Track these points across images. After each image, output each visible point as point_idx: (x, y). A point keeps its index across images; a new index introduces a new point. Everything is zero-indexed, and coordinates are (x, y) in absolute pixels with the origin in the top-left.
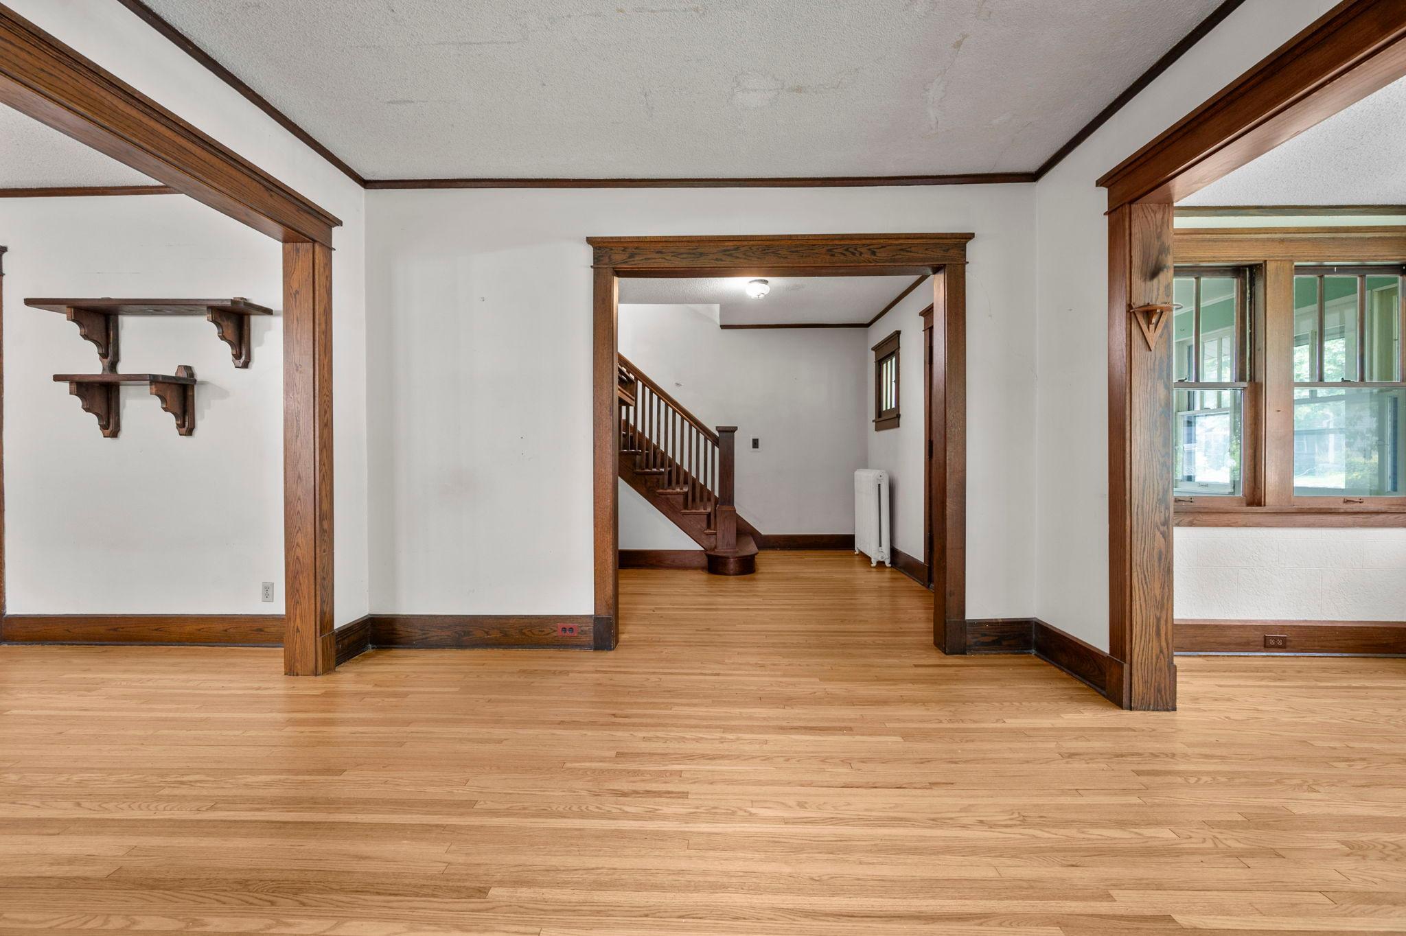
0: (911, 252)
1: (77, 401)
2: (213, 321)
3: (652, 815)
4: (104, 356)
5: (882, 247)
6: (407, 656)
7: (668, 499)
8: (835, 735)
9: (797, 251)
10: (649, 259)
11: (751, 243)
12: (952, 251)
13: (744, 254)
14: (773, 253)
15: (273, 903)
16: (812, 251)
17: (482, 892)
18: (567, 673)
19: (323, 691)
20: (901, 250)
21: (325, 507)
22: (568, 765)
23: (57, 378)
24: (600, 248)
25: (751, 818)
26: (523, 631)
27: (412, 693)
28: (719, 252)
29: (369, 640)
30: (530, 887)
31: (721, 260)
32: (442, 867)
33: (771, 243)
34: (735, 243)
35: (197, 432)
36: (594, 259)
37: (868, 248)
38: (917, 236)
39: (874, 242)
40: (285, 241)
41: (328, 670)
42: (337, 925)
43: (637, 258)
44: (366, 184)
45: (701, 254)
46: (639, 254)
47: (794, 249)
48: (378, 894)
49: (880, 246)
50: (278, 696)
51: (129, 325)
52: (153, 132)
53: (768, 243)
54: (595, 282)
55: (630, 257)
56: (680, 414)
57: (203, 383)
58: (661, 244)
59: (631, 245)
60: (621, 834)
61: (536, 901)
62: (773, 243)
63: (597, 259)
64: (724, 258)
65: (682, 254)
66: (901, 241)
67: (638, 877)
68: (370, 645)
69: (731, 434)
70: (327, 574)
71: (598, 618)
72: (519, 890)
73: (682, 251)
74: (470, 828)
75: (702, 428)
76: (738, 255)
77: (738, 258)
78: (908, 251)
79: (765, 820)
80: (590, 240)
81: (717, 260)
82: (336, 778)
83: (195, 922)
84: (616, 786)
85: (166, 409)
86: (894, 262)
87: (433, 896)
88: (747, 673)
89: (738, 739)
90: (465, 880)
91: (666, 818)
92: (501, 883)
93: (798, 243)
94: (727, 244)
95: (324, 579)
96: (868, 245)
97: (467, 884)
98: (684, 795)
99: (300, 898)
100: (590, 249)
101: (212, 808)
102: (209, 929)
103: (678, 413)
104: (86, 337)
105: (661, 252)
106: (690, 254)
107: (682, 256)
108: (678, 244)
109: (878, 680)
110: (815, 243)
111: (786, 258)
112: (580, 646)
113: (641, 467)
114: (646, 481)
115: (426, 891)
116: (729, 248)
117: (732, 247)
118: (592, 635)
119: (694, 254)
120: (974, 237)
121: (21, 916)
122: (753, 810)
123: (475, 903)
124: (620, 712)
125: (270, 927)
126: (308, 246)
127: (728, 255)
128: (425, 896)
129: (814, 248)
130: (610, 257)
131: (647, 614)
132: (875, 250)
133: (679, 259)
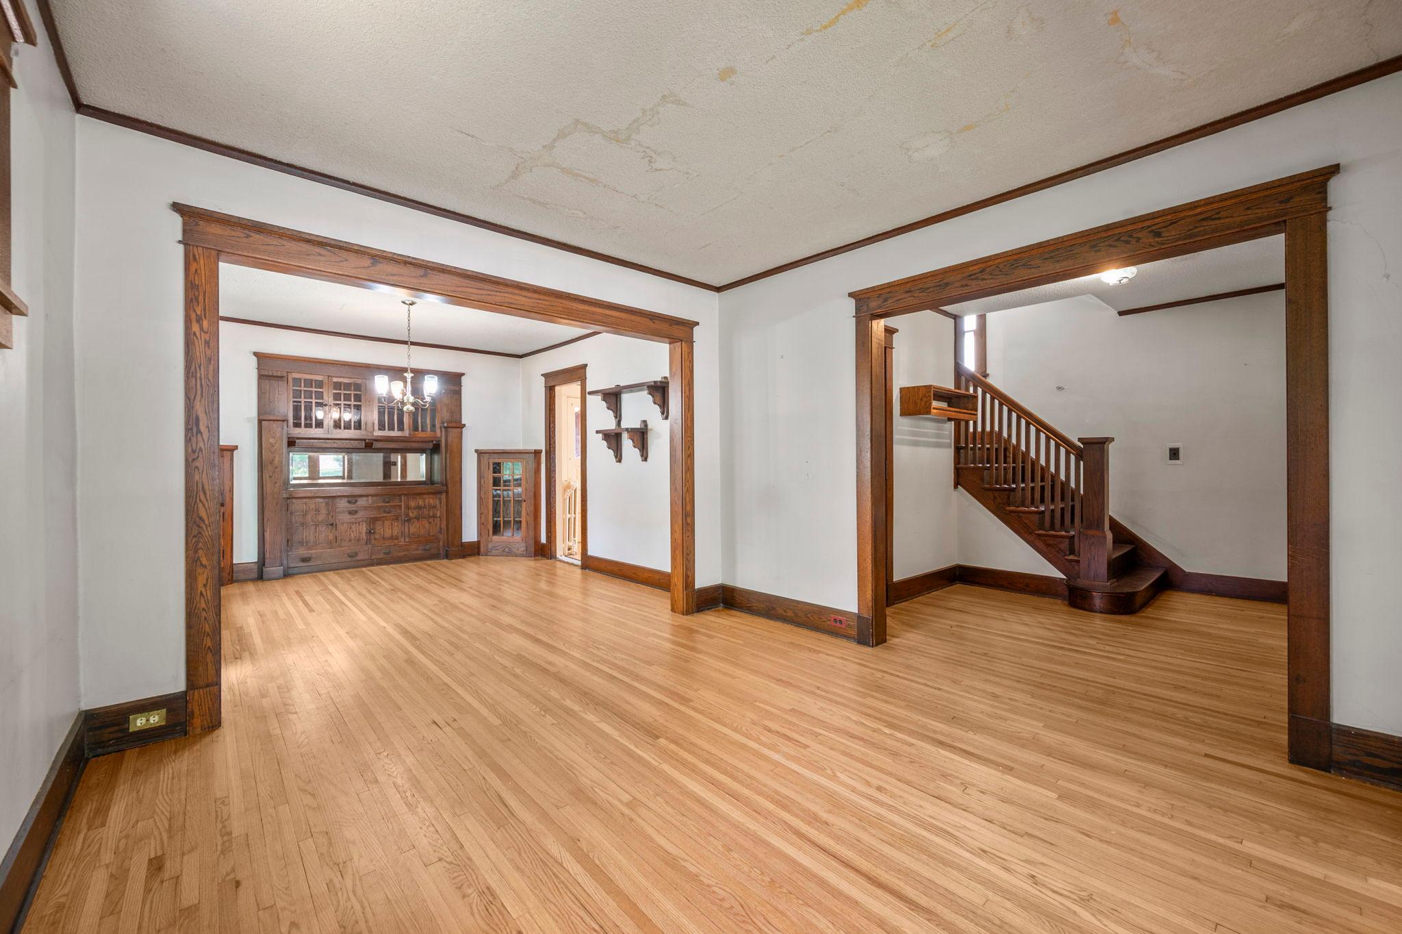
0: (1219, 219)
1: (605, 443)
2: (650, 394)
3: (773, 747)
4: (616, 417)
5: (1171, 224)
6: (735, 616)
7: (1019, 517)
8: (988, 766)
9: (1051, 257)
10: (900, 300)
11: (997, 261)
12: (1297, 199)
13: (991, 274)
14: (1024, 265)
15: (588, 704)
16: (1071, 253)
17: (657, 737)
18: (819, 652)
19: (679, 624)
20: (1204, 220)
21: (688, 508)
22: (757, 703)
23: (598, 432)
24: (860, 300)
25: (834, 778)
26: (808, 615)
27: (717, 637)
28: (964, 278)
29: (721, 600)
30: (676, 746)
31: (967, 285)
32: (651, 720)
33: (1019, 256)
34: (980, 266)
35: (649, 459)
36: (856, 309)
37: (1150, 229)
38: (1224, 197)
39: (1156, 221)
40: (670, 344)
41: (688, 612)
42: (600, 722)
43: (889, 302)
44: (718, 289)
45: (947, 284)
46: (890, 297)
47: (1047, 256)
48: (621, 718)
49: (1169, 223)
50: (667, 623)
51: (626, 398)
52: (593, 313)
53: (1015, 257)
54: (856, 329)
55: (884, 302)
56: (1034, 426)
57: (651, 430)
58: (909, 285)
59: (883, 291)
60: (743, 747)
61: (673, 752)
62: (1023, 255)
63: (858, 310)
64: (969, 282)
65: (928, 289)
66: (1199, 210)
67: (729, 768)
68: (722, 605)
69: (1101, 445)
70: (690, 552)
71: (861, 617)
72: (672, 745)
73: (929, 285)
74: (679, 711)
75: (1062, 440)
76: (984, 277)
77: (984, 279)
78: (1216, 219)
79: (841, 783)
80: (851, 295)
81: (962, 286)
82: (648, 667)
83: (564, 700)
84: (768, 723)
85: (634, 447)
86: (1190, 238)
87: (638, 729)
88: (971, 696)
89: (891, 735)
90: (655, 730)
91: (778, 752)
92: (667, 738)
93: (1051, 248)
94: (971, 269)
95: (688, 554)
96: (1149, 227)
97: (655, 732)
98: (806, 747)
99: (596, 707)
100: (853, 301)
101: (598, 662)
102: (566, 703)
103: (1032, 424)
104: (608, 408)
105: (910, 291)
106: (937, 286)
107: (929, 291)
108: (924, 280)
109: (1124, 749)
110: (1073, 242)
111: (1039, 267)
112: (847, 637)
113: (989, 483)
114: (995, 498)
115: (638, 726)
116: (974, 272)
117: (978, 270)
118: (856, 630)
119: (940, 286)
120: (1339, 169)
121: (528, 675)
122: (839, 774)
123: (650, 740)
124: (823, 687)
125: (580, 711)
126: (679, 344)
127: (974, 279)
128: (635, 728)
129: (1072, 248)
130: (868, 305)
131: (941, 628)
132: (1160, 230)
133: (926, 294)
